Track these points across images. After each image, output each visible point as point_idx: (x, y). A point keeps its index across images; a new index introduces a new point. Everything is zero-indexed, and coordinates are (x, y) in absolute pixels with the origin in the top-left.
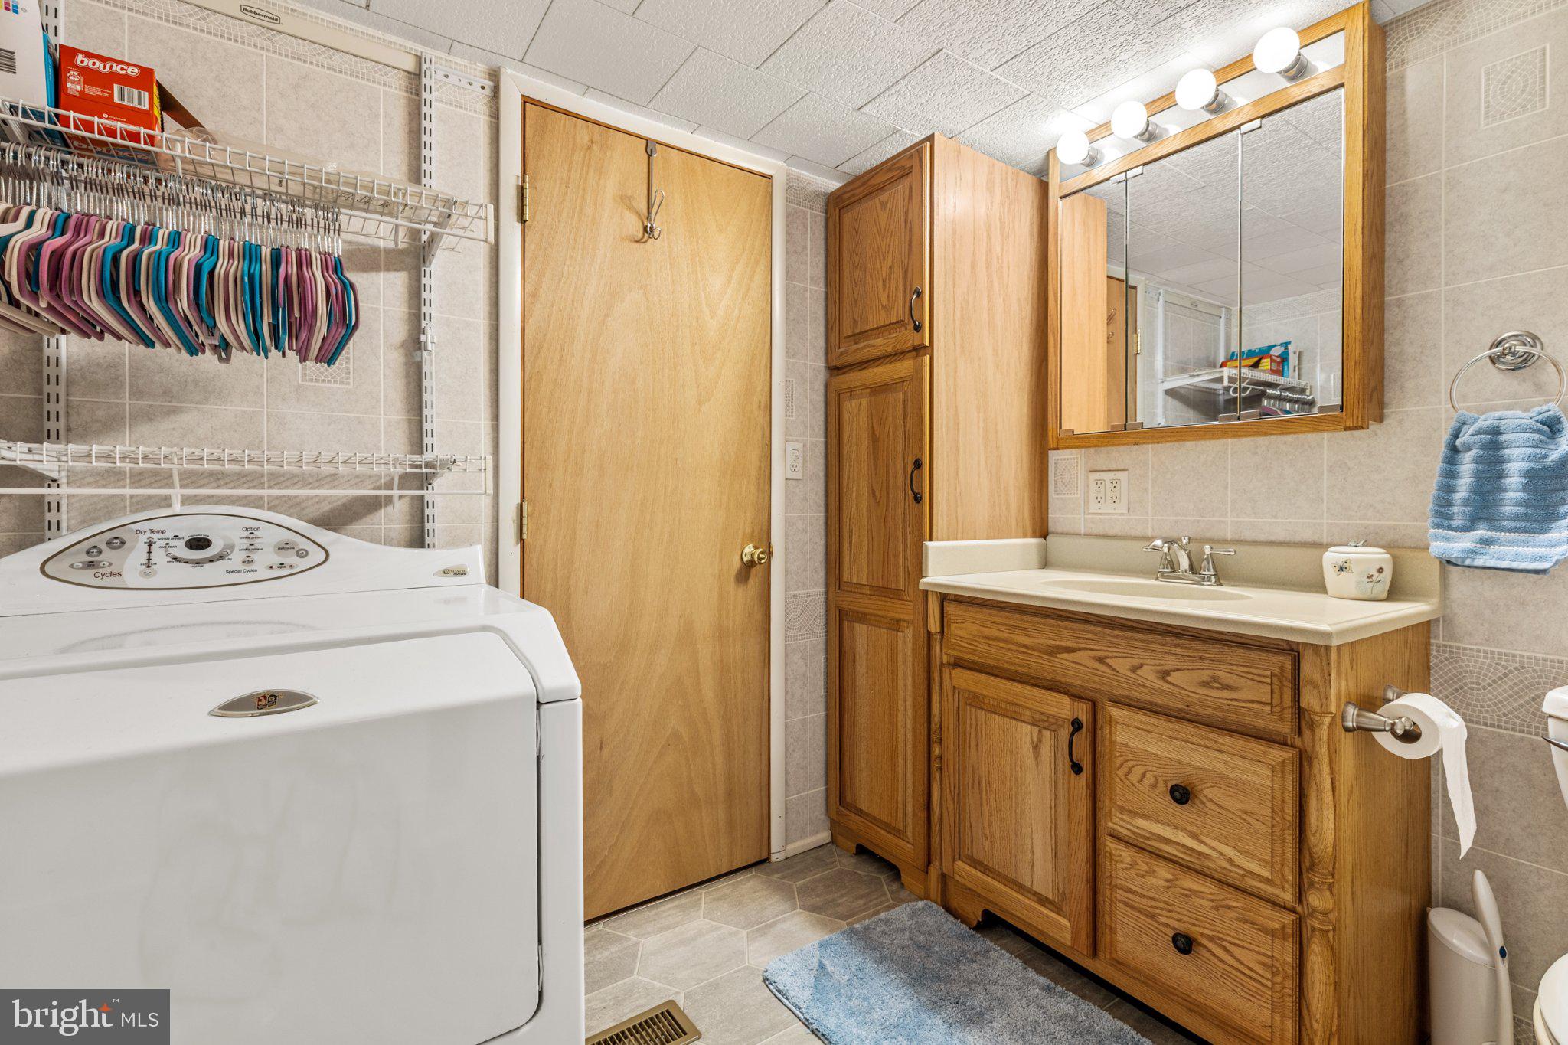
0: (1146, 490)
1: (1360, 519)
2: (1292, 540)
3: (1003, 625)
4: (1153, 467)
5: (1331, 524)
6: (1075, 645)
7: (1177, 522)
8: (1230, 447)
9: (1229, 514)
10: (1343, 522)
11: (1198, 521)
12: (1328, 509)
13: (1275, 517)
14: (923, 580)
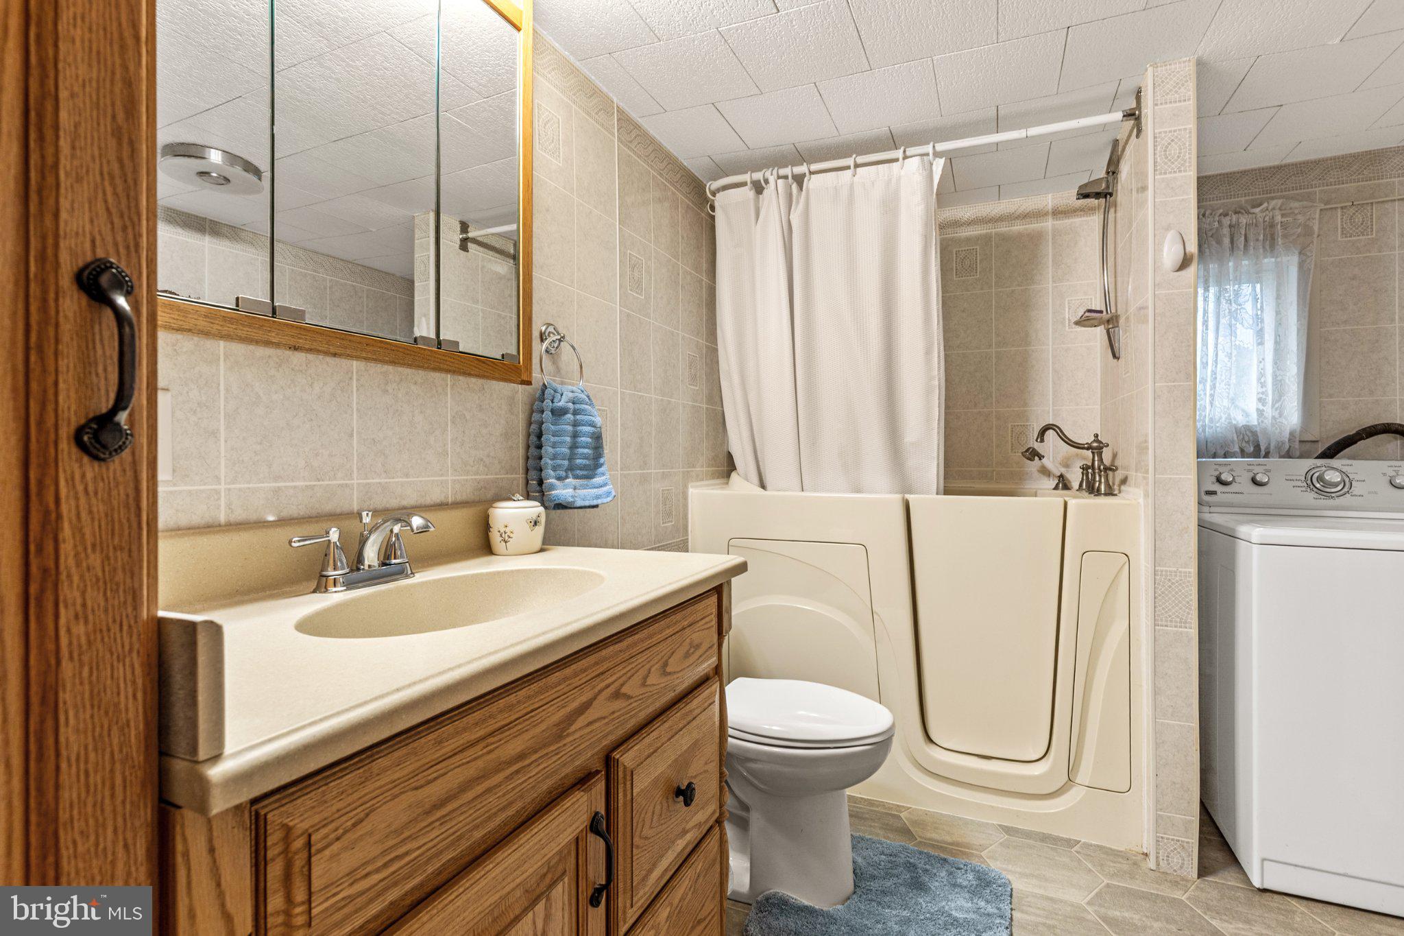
0: (214, 434)
1: (475, 475)
2: (424, 504)
3: (473, 744)
4: (227, 390)
5: (455, 481)
6: (584, 699)
7: (277, 491)
8: (355, 377)
9: (355, 475)
10: (463, 477)
11: (312, 487)
12: (452, 464)
13: (407, 476)
14: (215, 773)
